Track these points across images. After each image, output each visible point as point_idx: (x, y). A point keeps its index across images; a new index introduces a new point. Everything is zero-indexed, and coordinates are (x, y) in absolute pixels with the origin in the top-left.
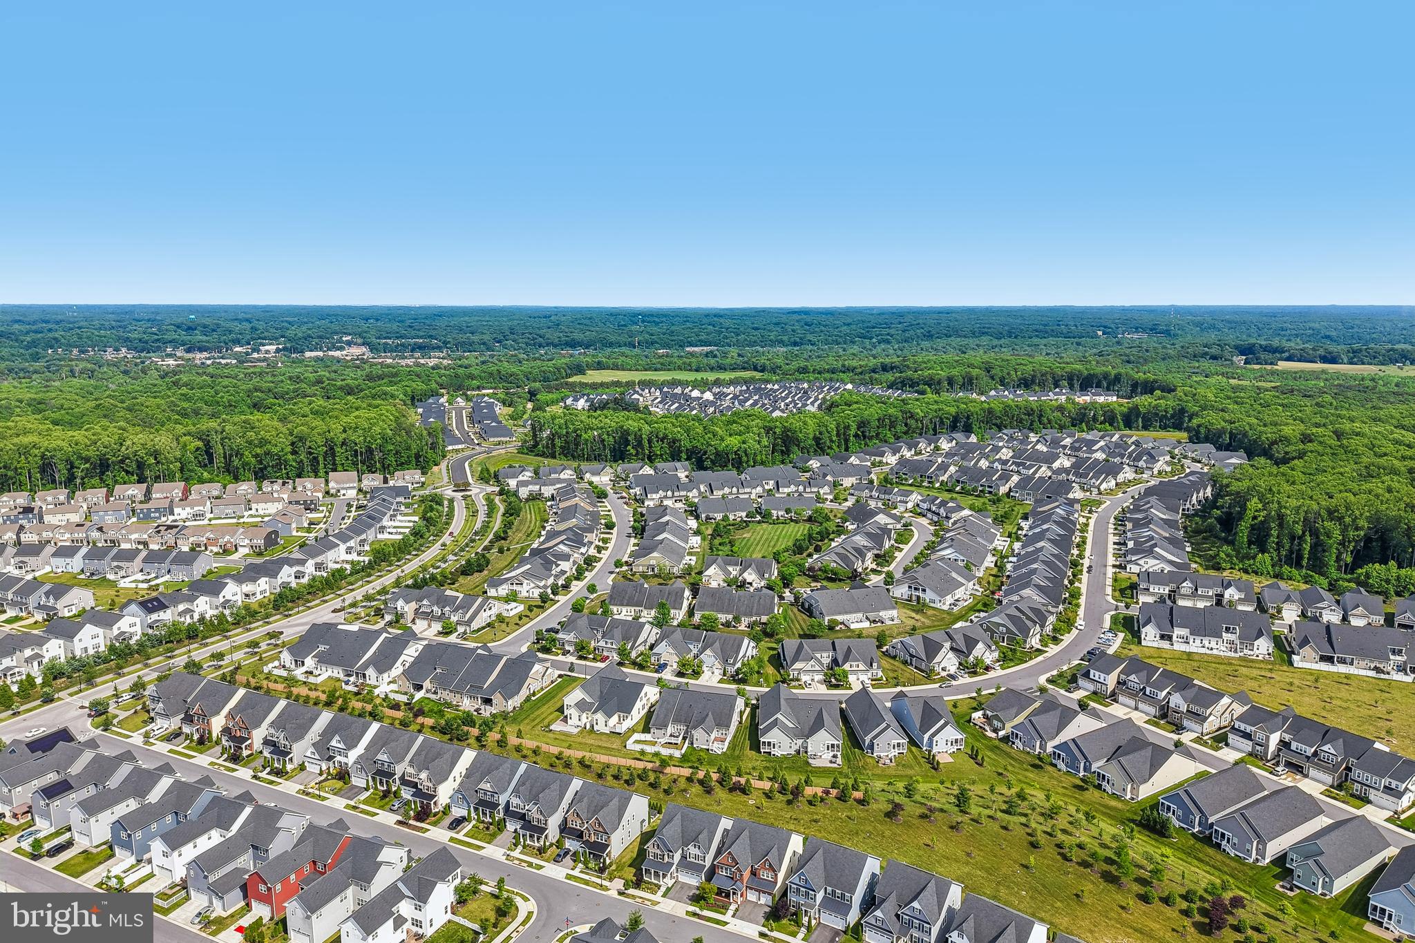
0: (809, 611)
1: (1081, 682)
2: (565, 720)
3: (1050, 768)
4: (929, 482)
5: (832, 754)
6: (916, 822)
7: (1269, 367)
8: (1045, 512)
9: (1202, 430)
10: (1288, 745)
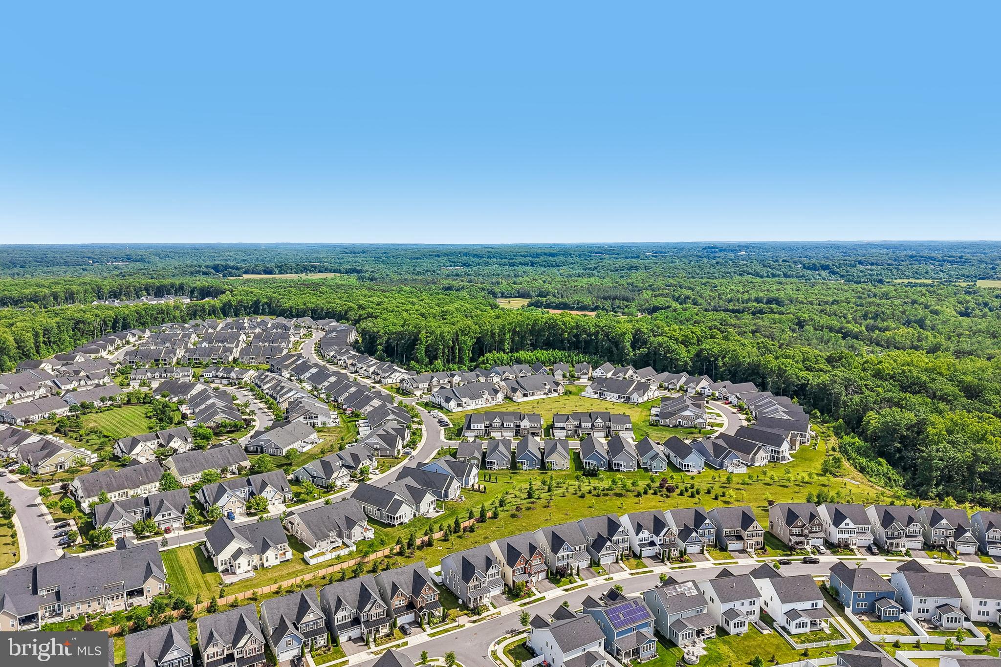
0: (259, 451)
2: (229, 572)
10: (579, 426)
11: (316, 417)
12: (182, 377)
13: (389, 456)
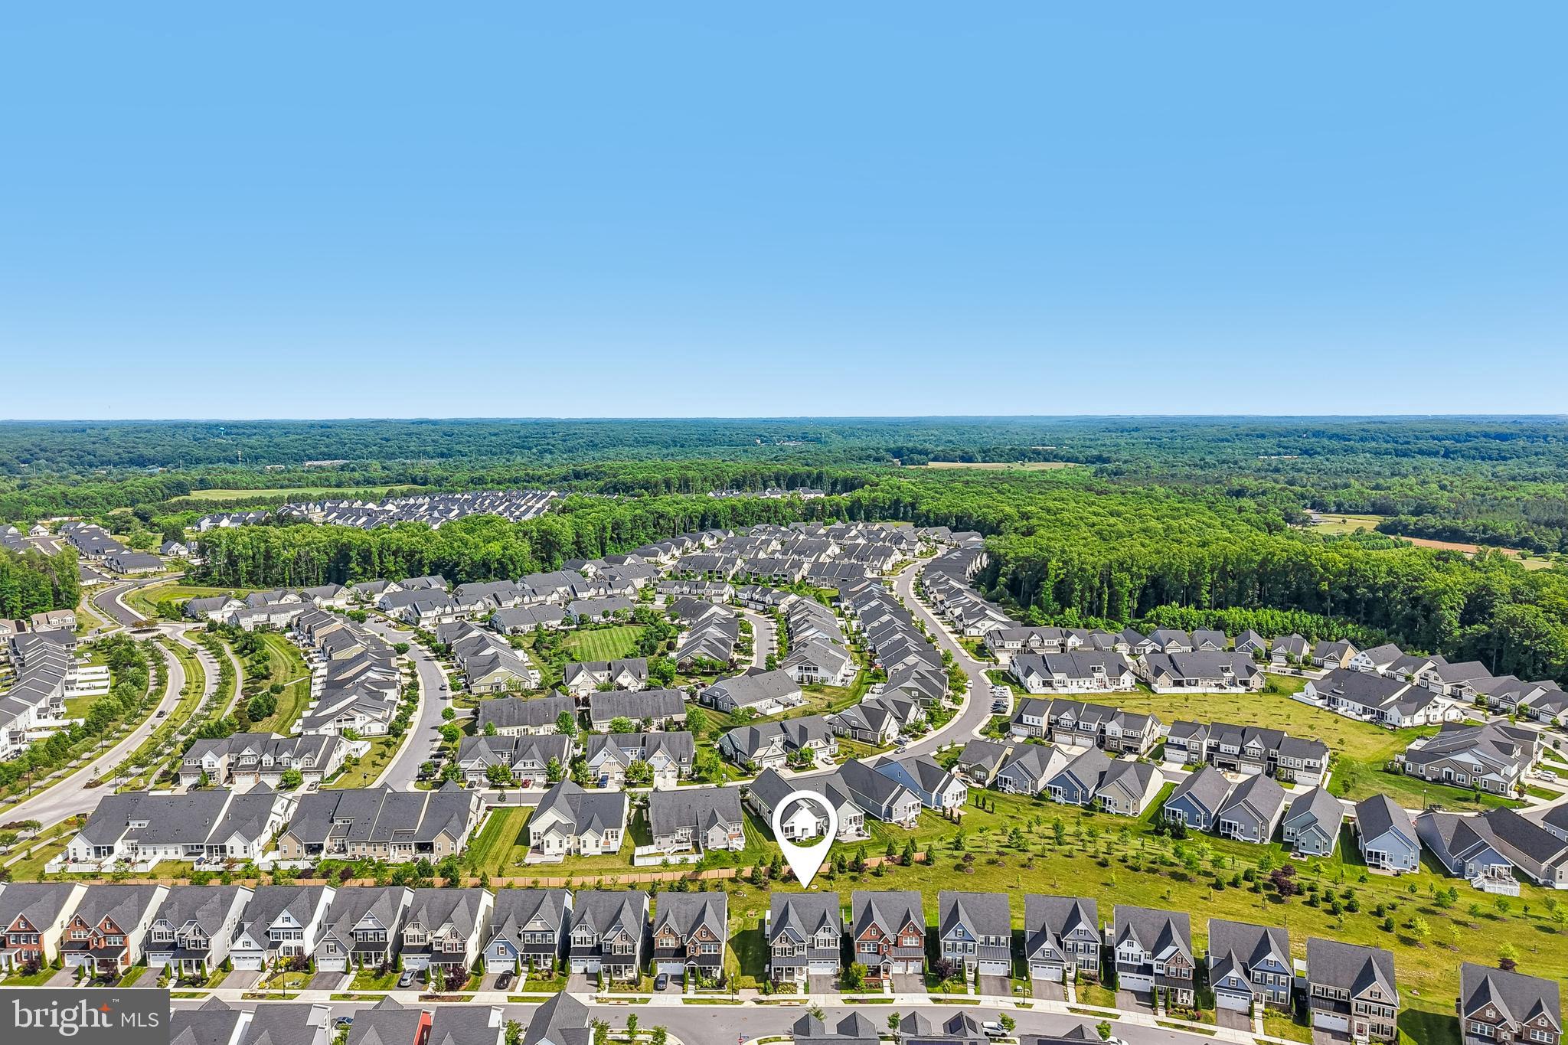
0: (713, 704)
1: (1014, 729)
2: (538, 849)
3: (1050, 804)
4: (720, 578)
5: (855, 827)
6: (988, 868)
7: (923, 467)
8: (858, 592)
9: (932, 516)
10: (1216, 749)
11: (816, 669)
12: (715, 595)
13: (870, 742)
